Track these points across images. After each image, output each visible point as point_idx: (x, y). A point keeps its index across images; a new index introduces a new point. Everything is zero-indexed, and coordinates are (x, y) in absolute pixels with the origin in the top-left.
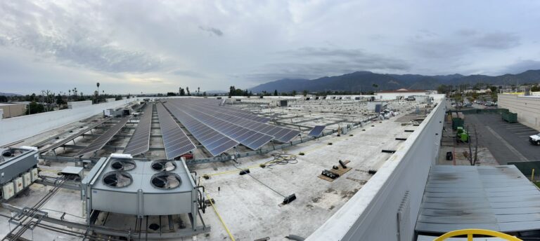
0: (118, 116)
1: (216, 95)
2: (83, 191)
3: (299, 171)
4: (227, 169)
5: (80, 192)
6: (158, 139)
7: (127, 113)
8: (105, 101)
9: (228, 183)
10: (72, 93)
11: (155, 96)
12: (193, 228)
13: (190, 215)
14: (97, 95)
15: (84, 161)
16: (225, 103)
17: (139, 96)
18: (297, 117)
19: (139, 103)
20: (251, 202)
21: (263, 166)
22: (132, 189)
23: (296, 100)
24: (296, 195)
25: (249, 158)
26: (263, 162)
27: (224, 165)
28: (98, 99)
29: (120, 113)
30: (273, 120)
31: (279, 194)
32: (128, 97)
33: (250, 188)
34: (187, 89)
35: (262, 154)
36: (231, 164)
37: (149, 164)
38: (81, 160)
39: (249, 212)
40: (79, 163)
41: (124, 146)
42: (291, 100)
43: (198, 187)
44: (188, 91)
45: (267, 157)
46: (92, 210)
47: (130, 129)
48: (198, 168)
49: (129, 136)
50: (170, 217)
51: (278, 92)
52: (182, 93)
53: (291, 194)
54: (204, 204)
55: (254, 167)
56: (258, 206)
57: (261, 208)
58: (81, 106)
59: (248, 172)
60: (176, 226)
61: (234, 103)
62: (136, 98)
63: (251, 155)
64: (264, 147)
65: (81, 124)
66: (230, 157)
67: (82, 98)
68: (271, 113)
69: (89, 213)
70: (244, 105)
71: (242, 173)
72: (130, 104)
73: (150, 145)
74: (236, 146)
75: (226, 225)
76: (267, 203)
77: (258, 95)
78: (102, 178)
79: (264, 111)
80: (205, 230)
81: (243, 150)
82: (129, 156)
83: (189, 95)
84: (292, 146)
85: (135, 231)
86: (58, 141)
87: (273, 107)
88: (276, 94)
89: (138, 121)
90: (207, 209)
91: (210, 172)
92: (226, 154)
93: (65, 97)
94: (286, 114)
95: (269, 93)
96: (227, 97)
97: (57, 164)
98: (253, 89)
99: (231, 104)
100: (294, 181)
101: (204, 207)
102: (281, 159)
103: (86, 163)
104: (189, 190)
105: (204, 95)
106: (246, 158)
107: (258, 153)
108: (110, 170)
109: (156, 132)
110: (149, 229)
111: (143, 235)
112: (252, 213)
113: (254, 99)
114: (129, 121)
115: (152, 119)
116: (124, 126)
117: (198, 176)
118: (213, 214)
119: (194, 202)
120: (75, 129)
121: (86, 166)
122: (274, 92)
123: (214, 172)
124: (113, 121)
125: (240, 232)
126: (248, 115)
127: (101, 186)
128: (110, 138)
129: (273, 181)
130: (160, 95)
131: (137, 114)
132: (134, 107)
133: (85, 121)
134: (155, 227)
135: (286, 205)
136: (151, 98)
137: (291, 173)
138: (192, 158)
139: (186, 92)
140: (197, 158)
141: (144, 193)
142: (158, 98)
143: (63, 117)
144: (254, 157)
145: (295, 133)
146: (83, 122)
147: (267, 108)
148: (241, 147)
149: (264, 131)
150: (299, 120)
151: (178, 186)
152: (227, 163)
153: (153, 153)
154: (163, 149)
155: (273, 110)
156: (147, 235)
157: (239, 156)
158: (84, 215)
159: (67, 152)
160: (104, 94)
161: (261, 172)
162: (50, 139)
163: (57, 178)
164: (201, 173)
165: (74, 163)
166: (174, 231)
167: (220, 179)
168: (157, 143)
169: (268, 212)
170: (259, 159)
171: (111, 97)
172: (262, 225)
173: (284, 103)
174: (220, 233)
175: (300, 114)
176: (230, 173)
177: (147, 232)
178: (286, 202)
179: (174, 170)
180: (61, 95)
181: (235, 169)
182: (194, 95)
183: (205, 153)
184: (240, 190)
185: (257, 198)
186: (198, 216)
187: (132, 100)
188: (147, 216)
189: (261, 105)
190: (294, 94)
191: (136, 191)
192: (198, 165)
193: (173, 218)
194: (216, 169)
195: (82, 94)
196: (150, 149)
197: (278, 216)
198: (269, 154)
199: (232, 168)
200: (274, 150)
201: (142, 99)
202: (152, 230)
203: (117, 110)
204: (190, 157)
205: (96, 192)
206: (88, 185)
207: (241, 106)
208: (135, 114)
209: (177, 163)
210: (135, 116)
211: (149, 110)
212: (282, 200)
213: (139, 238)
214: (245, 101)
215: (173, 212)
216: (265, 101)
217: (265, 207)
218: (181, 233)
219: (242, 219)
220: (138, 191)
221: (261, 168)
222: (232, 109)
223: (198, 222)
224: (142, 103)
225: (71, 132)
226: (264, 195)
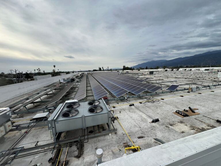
0: (68, 82)
1: (116, 70)
2: (50, 125)
3: (161, 108)
4: (123, 104)
5: (47, 126)
6: (90, 91)
7: (73, 80)
8: (60, 75)
9: (124, 110)
10: (37, 72)
11: (87, 71)
12: (109, 130)
13: (107, 124)
14: (54, 72)
15: (49, 109)
16: (121, 74)
17: (79, 72)
18: (159, 80)
19: (79, 75)
20: (136, 119)
21: (141, 103)
22: (79, 116)
23: (158, 71)
24: (159, 119)
25: (134, 98)
26: (141, 101)
27: (122, 102)
28: (55, 74)
29: (69, 80)
30: (146, 81)
31: (150, 117)
32: (73, 72)
33: (135, 112)
34: (103, 68)
35: (140, 97)
36: (125, 101)
37: (87, 102)
38: (46, 108)
39: (135, 124)
40: (46, 110)
41: (73, 96)
42: (155, 71)
43: (111, 111)
44: (103, 69)
45: (143, 99)
46: (57, 133)
47: (75, 88)
48: (110, 103)
49: (75, 91)
50: (98, 126)
51: (148, 67)
52: (100, 69)
53: (157, 118)
54: (114, 119)
55: (137, 103)
56: (139, 121)
57: (140, 122)
58: (44, 78)
59: (133, 105)
60: (101, 130)
61: (125, 73)
62: (77, 73)
63: (135, 97)
64: (141, 94)
65: (45, 88)
66: (124, 98)
67: (45, 74)
68: (144, 78)
69: (55, 136)
70: (130, 74)
71: (131, 105)
72: (74, 76)
73: (86, 94)
74: (127, 93)
75: (124, 129)
76: (143, 120)
77: (137, 69)
78: (61, 114)
79: (141, 77)
80: (115, 131)
81: (131, 95)
82: (76, 101)
83: (103, 70)
84: (157, 95)
85: (82, 136)
86: (28, 101)
87: (145, 75)
88: (147, 69)
89: (79, 84)
90: (115, 121)
91: (115, 105)
92: (123, 97)
93: (31, 74)
94: (153, 78)
95: (143, 68)
96: (122, 71)
97: (29, 114)
98: (135, 66)
99: (124, 74)
100: (158, 112)
101: (114, 120)
102: (150, 100)
103: (50, 110)
104: (107, 112)
105: (111, 70)
106: (132, 99)
107: (138, 96)
108: (66, 109)
109: (89, 88)
110: (89, 134)
111: (86, 137)
112: (136, 124)
113: (135, 71)
114: (74, 84)
115: (87, 82)
116: (72, 86)
117: (110, 106)
118: (118, 123)
119: (109, 118)
120: (41, 92)
121: (51, 111)
122: (146, 67)
123: (117, 105)
124: (65, 85)
125: (131, 132)
126: (132, 78)
127: (61, 119)
128: (64, 94)
129: (146, 110)
130: (89, 71)
131: (79, 80)
132: (76, 77)
133: (48, 86)
134: (91, 132)
135: (153, 123)
136: (85, 72)
137: (156, 108)
138: (107, 99)
139: (102, 69)
140: (109, 99)
141: (85, 117)
142: (89, 72)
143: (31, 86)
144: (136, 98)
145: (158, 88)
146: (46, 87)
147: (142, 75)
148: (129, 93)
149: (141, 86)
150: (161, 81)
151: (102, 111)
152: (123, 101)
153: (88, 98)
154: (93, 96)
155: (145, 76)
156: (88, 136)
157: (129, 97)
158: (52, 138)
159: (36, 107)
160: (59, 71)
161: (140, 105)
162: (21, 101)
163: (30, 123)
164: (111, 105)
165: (42, 111)
166: (100, 132)
167: (120, 108)
168: (89, 93)
169: (144, 125)
170: (139, 99)
171: (63, 72)
172: (141, 130)
173: (151, 73)
174: (121, 132)
175: (161, 78)
176: (125, 105)
177: (88, 135)
178: (153, 122)
179: (99, 104)
180: (28, 72)
181: (127, 103)
182: (106, 70)
183: (113, 96)
184: (130, 113)
185: (138, 117)
186: (111, 124)
187: (75, 74)
188: (88, 128)
189: (139, 74)
190: (157, 68)
191: (81, 116)
192: (110, 102)
193: (100, 126)
194: (118, 104)
195: (44, 71)
196: (86, 96)
197: (149, 127)
198: (144, 97)
199: (125, 103)
200: (147, 95)
201: (80, 73)
202: (90, 134)
203: (67, 79)
204: (105, 99)
205: (58, 123)
206: (53, 120)
207: (129, 74)
208: (77, 80)
209: (100, 101)
210: (78, 81)
211: (85, 78)
212: (151, 120)
213: (84, 139)
214: (131, 72)
215: (100, 123)
216: (141, 72)
217: (142, 122)
218: (104, 133)
219: (132, 126)
220: (82, 116)
221: (140, 104)
222: (125, 76)
223: (112, 127)
224: (80, 75)
225: (39, 94)
226: (141, 116)
